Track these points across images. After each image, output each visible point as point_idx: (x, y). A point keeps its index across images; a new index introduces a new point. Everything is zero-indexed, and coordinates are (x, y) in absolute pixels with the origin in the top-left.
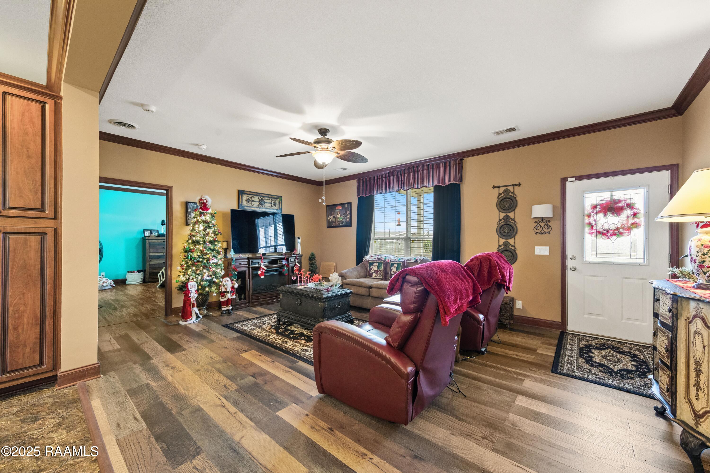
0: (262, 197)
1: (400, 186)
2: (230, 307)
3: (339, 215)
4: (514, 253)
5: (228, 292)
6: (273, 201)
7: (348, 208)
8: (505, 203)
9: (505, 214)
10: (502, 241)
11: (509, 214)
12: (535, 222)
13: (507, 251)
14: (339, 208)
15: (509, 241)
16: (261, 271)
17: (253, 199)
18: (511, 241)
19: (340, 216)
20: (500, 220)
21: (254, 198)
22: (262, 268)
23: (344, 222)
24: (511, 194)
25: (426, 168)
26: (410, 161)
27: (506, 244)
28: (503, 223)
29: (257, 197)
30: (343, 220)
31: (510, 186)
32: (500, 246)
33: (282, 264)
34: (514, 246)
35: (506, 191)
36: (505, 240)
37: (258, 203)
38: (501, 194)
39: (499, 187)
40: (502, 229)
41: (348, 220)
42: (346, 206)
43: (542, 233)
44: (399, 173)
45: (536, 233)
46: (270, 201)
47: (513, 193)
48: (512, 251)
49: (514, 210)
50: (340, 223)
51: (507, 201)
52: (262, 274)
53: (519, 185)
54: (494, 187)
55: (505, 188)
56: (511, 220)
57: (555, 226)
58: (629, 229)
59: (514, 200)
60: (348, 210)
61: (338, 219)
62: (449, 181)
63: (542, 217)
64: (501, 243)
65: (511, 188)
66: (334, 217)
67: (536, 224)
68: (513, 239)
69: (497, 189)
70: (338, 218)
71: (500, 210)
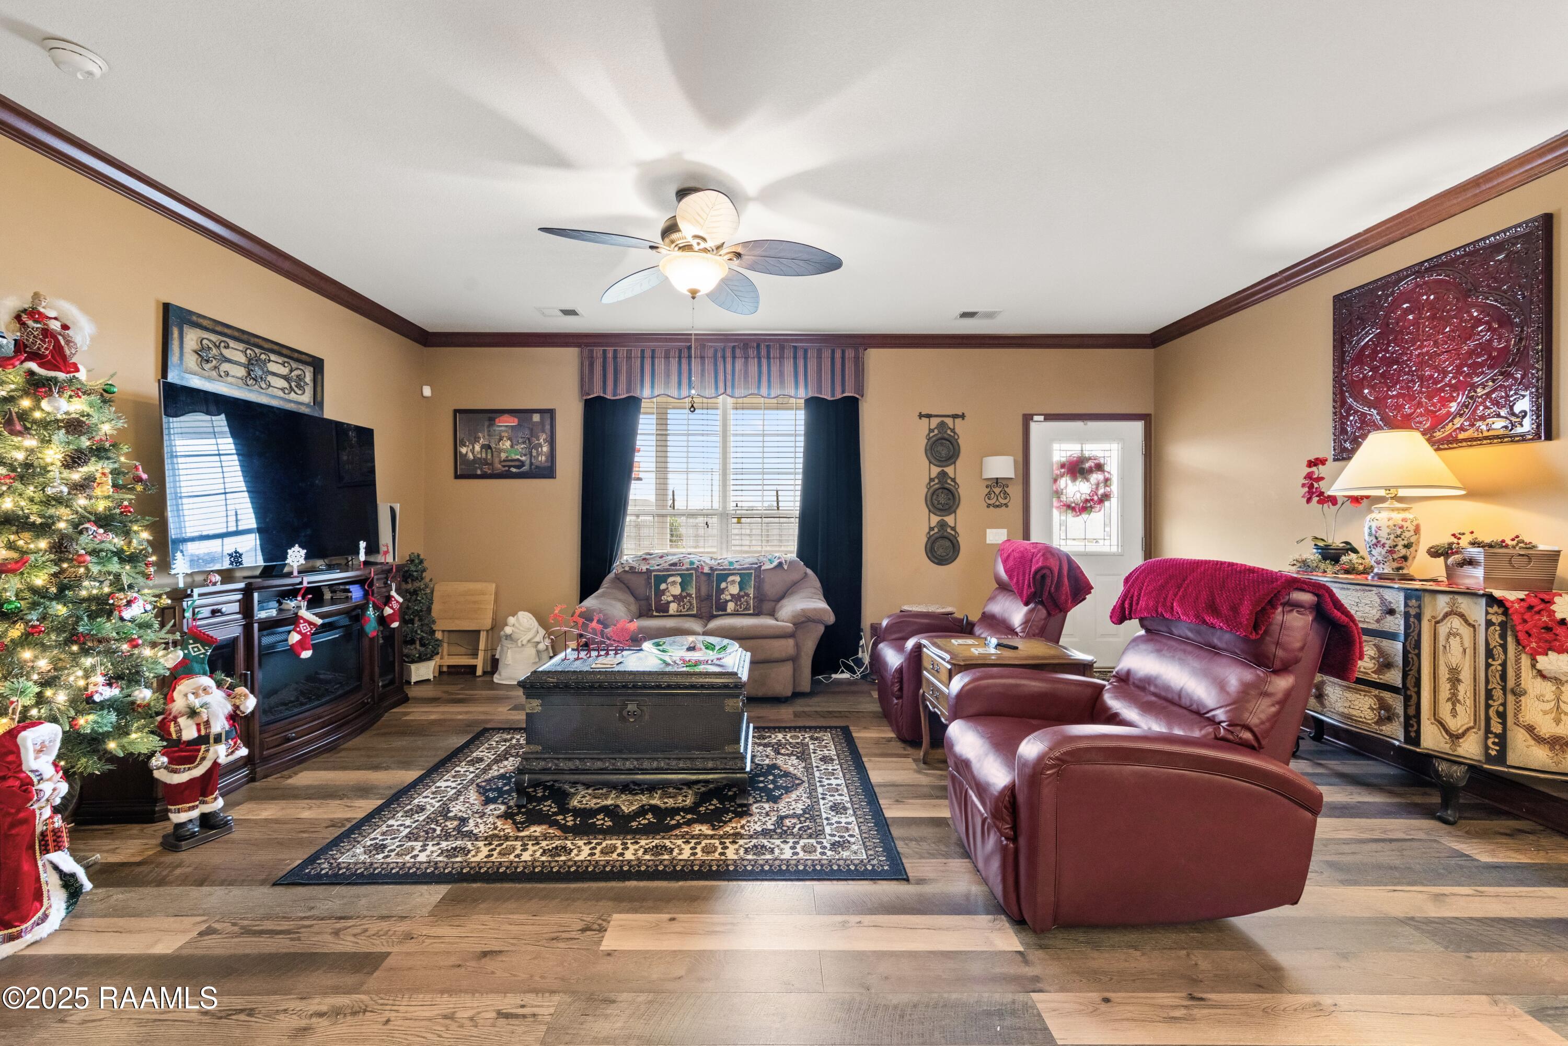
0: (257, 350)
1: (721, 385)
2: (216, 799)
3: (508, 444)
4: (955, 541)
5: (218, 739)
6: (298, 372)
7: (543, 426)
8: (940, 448)
9: (940, 469)
10: (935, 519)
11: (946, 469)
12: (987, 487)
13: (943, 537)
14: (506, 423)
15: (946, 519)
16: (300, 633)
17: (227, 353)
18: (950, 520)
19: (512, 446)
20: (931, 480)
21: (227, 347)
22: (306, 621)
23: (528, 462)
24: (949, 432)
25: (788, 353)
26: (744, 329)
27: (942, 525)
28: (937, 486)
29: (241, 346)
30: (523, 458)
31: (948, 416)
32: (931, 529)
33: (348, 599)
34: (954, 529)
35: (942, 425)
36: (940, 518)
37: (241, 372)
38: (932, 431)
39: (929, 416)
40: (935, 497)
41: (543, 458)
42: (536, 418)
43: (998, 506)
44: (719, 355)
45: (989, 506)
46: (284, 371)
47: (953, 430)
48: (951, 538)
49: (955, 463)
50: (510, 467)
51: (942, 444)
52: (302, 645)
53: (963, 416)
54: (921, 416)
55: (939, 420)
56: (949, 481)
57: (1015, 492)
58: (1101, 501)
59: (955, 444)
60: (543, 431)
61: (503, 456)
62: (843, 392)
63: (997, 479)
64: (933, 524)
65: (949, 421)
66: (487, 447)
67: (988, 490)
68: (953, 515)
69: (925, 420)
70: (505, 451)
71: (933, 460)
